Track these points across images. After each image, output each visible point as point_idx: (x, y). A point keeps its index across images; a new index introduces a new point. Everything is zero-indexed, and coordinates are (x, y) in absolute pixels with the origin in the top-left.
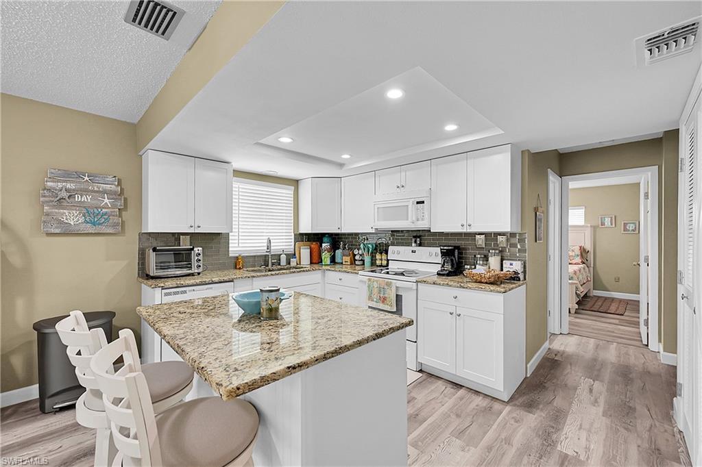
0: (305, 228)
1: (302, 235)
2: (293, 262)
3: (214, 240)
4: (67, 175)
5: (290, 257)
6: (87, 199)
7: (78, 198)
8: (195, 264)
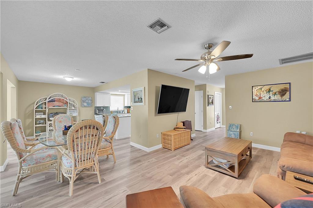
0: (126, 105)
1: (126, 106)
2: (123, 112)
3: (107, 108)
4: (85, 97)
5: (122, 111)
6: (87, 101)
7: (86, 101)
8: (104, 112)
